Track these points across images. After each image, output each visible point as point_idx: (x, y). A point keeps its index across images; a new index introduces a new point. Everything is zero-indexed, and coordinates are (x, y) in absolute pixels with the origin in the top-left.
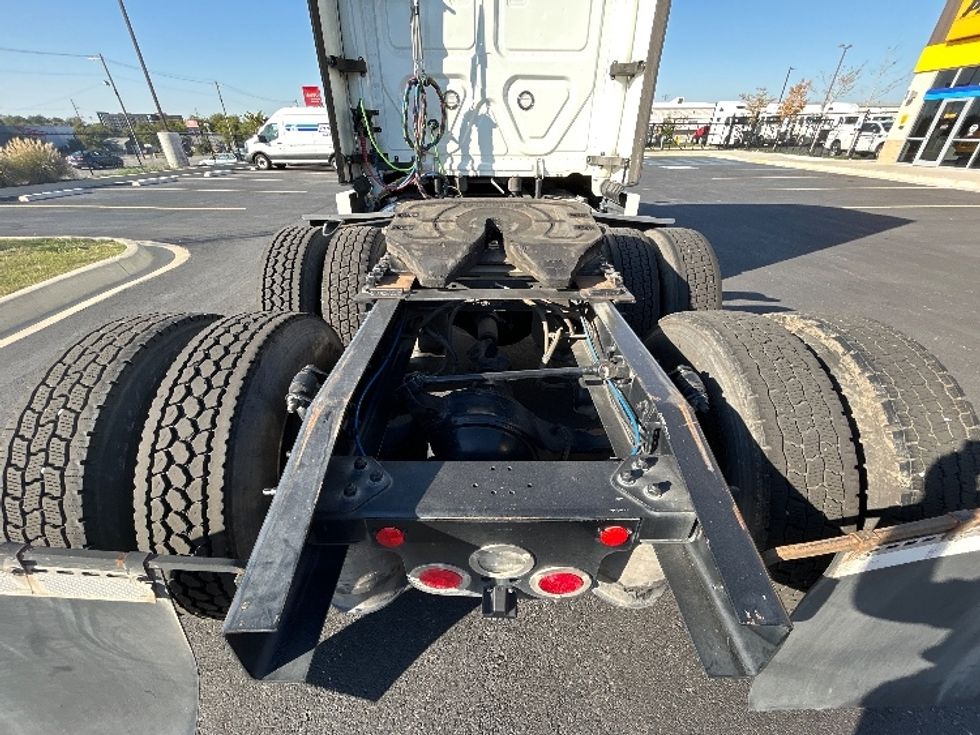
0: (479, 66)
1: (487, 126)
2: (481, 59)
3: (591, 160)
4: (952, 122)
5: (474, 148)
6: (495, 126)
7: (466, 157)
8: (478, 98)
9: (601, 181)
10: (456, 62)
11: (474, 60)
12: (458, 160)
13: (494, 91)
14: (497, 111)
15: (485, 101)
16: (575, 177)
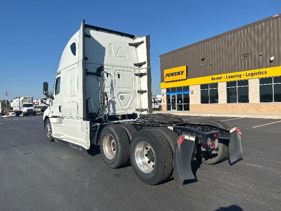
0: (112, 91)
1: (114, 103)
2: (112, 89)
3: (137, 110)
4: (175, 100)
5: (111, 109)
6: (116, 103)
7: (109, 111)
8: (112, 97)
9: (139, 115)
10: (107, 90)
11: (111, 89)
12: (107, 112)
13: (115, 95)
14: (116, 100)
15: (114, 98)
16: (134, 114)
